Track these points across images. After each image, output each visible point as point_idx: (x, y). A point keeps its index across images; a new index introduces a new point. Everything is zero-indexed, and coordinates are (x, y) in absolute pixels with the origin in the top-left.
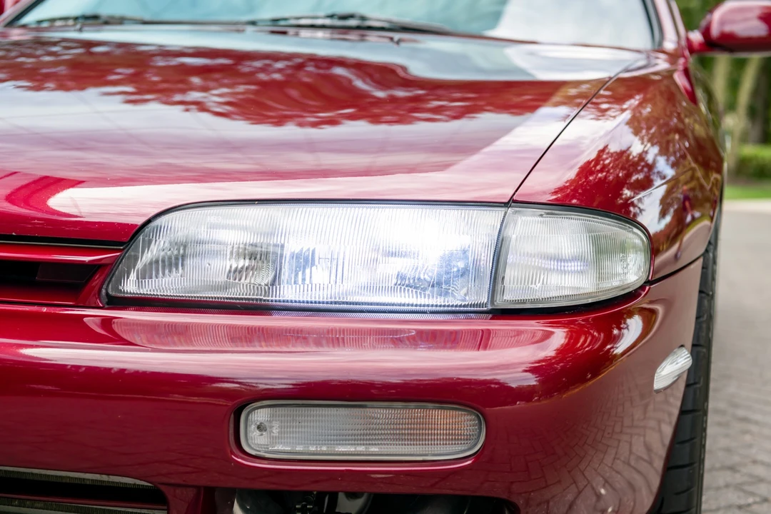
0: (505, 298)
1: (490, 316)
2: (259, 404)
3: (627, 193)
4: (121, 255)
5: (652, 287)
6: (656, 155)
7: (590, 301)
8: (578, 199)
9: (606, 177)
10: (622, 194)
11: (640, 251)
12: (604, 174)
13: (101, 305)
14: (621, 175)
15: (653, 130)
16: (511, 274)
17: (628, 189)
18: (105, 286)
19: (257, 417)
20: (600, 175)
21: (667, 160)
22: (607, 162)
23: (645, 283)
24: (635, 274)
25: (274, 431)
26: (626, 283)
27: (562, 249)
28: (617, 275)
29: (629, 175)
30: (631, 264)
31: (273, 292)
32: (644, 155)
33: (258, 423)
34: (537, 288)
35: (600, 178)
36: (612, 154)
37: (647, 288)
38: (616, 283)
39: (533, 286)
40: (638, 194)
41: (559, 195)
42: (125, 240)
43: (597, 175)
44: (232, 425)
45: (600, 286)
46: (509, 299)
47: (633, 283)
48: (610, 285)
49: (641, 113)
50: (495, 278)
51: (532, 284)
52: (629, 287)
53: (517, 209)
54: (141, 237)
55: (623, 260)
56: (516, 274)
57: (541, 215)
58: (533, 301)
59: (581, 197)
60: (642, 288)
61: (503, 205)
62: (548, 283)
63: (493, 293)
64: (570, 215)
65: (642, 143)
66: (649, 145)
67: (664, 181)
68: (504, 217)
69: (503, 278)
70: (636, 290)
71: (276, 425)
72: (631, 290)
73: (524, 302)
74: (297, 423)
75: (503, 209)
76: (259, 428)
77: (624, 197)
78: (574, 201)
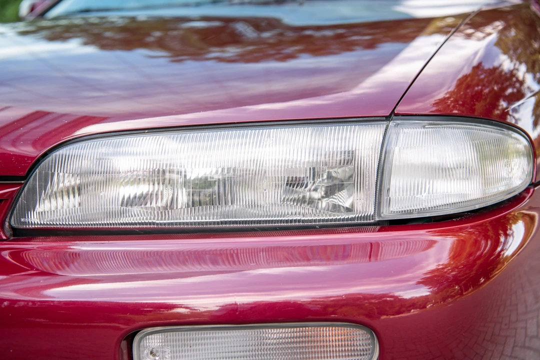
0: (391, 209)
1: (378, 227)
2: (150, 330)
3: (503, 104)
4: (20, 189)
5: (536, 188)
6: (525, 73)
7: (477, 207)
8: (458, 110)
9: (481, 91)
10: (498, 106)
11: (523, 155)
12: (480, 87)
13: (4, 238)
14: (496, 88)
15: (519, 51)
16: (397, 184)
17: (504, 101)
18: (7, 220)
19: (149, 343)
20: (476, 88)
21: (534, 77)
22: (482, 76)
23: (530, 185)
24: (520, 179)
25: (167, 356)
26: (511, 187)
27: (446, 158)
28: (503, 179)
29: (504, 89)
30: (515, 168)
31: (165, 215)
32: (515, 72)
33: (151, 349)
34: (424, 198)
35: (477, 92)
36: (486, 70)
37: (531, 190)
38: (502, 188)
39: (419, 196)
40: (512, 104)
41: (440, 107)
42: (22, 174)
43: (474, 88)
44: (125, 351)
45: (487, 191)
46: (395, 210)
47: (518, 187)
48: (496, 190)
49: (506, 37)
50: (380, 190)
51: (418, 194)
52: (515, 191)
53: (399, 122)
54: (37, 171)
55: (508, 165)
56: (401, 184)
57: (424, 127)
58: (420, 211)
59: (461, 108)
60: (527, 190)
61: (384, 118)
62: (434, 191)
63: (378, 204)
64: (450, 124)
65: (512, 61)
66: (518, 63)
67: (532, 94)
68: (386, 130)
69: (389, 190)
70: (520, 194)
71: (168, 350)
72: (516, 193)
73: (411, 212)
74: (189, 347)
75: (385, 122)
76: (151, 353)
77: (500, 108)
78: (455, 112)
